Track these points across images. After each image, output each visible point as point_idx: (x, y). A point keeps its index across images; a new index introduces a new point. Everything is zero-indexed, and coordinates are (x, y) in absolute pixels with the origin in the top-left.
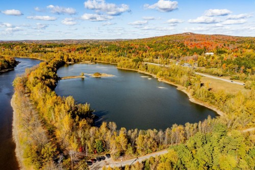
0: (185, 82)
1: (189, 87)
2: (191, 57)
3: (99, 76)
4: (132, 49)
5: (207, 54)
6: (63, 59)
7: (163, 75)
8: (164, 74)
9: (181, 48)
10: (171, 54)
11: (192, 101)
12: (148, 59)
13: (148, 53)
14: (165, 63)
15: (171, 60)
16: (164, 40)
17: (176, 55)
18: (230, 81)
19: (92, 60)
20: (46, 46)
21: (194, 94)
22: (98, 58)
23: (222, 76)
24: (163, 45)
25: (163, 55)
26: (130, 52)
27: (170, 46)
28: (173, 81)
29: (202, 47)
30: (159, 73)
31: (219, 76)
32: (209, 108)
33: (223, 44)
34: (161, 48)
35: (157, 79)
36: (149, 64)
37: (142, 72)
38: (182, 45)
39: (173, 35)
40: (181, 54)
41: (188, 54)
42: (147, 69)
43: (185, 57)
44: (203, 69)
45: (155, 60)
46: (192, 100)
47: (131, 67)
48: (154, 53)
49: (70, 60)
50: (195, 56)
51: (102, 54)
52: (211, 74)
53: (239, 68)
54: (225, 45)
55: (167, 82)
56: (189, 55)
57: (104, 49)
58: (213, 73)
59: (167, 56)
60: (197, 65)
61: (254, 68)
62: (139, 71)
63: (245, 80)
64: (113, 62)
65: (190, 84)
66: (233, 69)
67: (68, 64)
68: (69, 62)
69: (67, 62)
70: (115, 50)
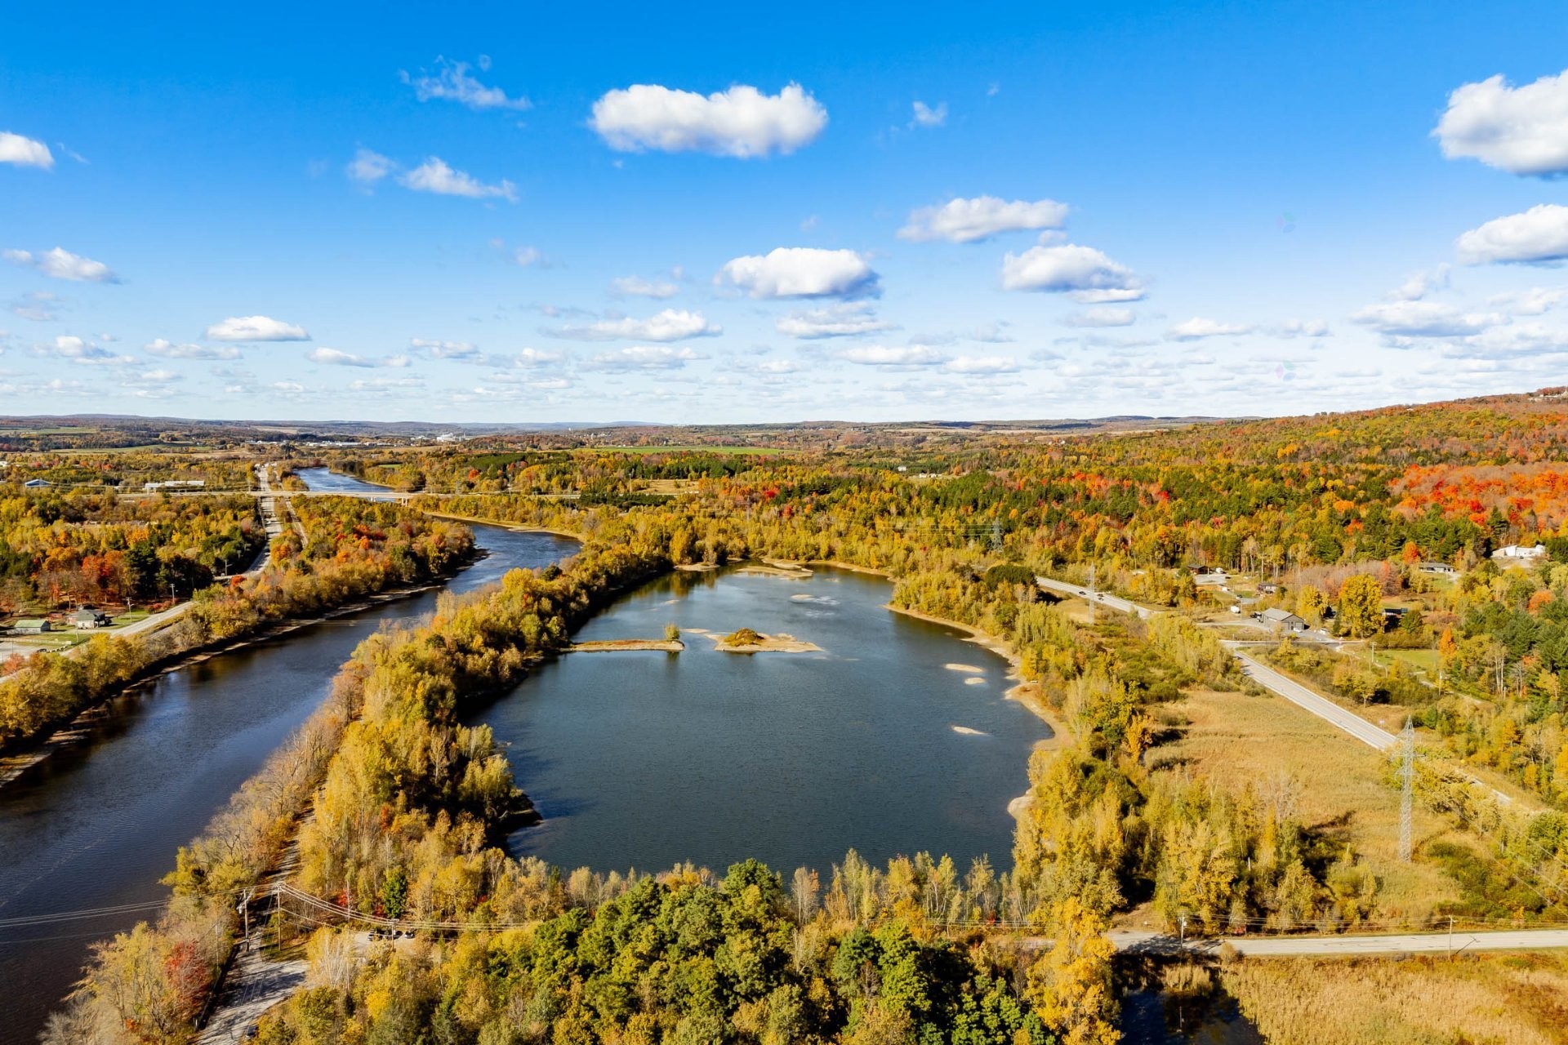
3: (750, 648)
4: (1061, 498)
5: (1508, 553)
6: (666, 549)
11: (1011, 809)
16: (1361, 436)
19: (811, 557)
20: (658, 472)
22: (839, 549)
26: (1031, 522)
35: (1012, 685)
38: (1374, 490)
42: (1011, 626)
43: (1307, 572)
46: (1022, 801)
47: (947, 609)
49: (697, 555)
53: (1512, 661)
55: (1034, 706)
56: (1351, 560)
58: (1335, 680)
66: (1487, 669)
67: (686, 572)
68: (694, 562)
69: (681, 562)
70: (968, 504)
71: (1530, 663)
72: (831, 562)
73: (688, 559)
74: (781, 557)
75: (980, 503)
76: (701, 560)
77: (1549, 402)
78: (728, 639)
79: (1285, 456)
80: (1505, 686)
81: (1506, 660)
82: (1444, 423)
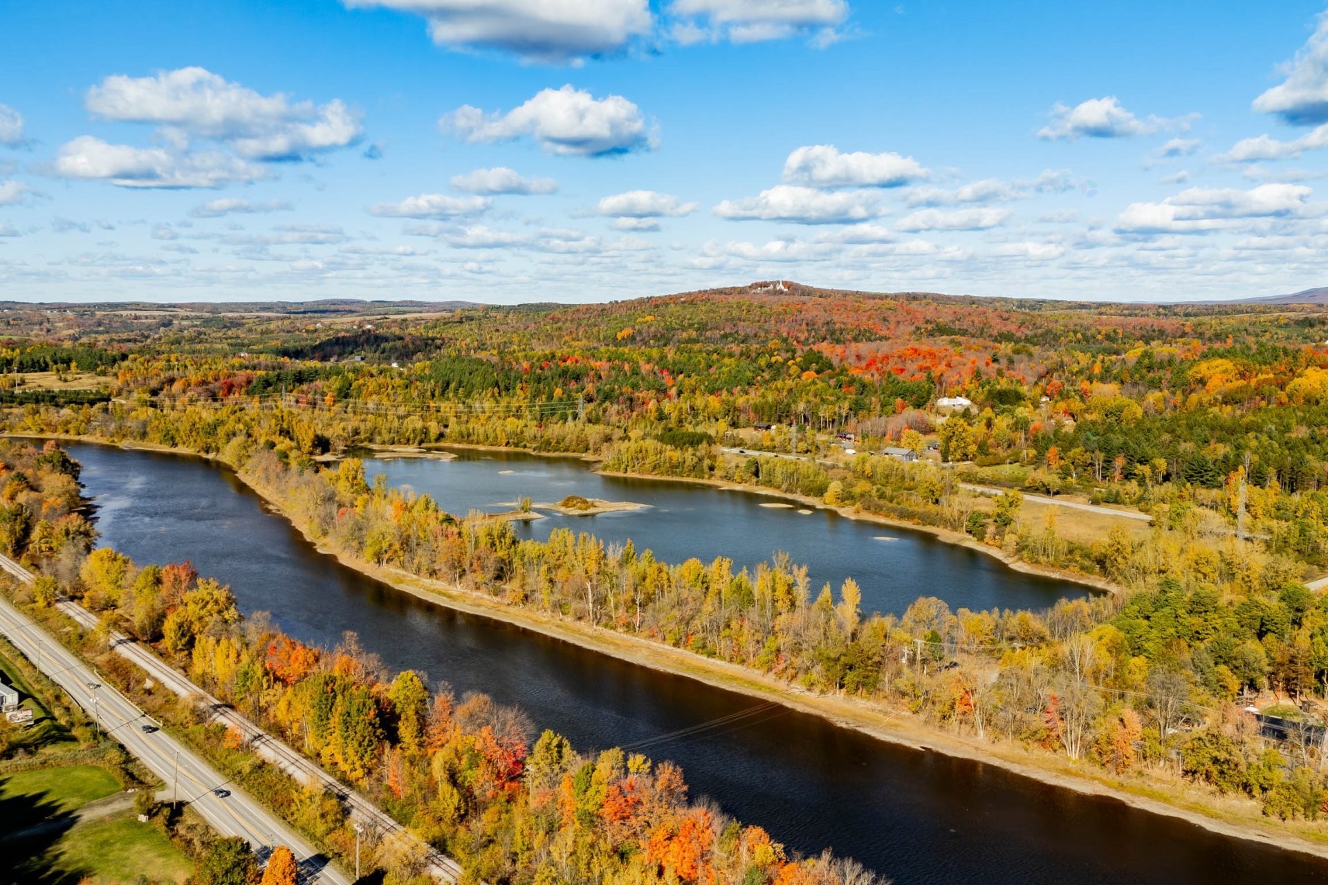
0: (965, 517)
2: (897, 419)
5: (944, 403)
7: (851, 498)
8: (854, 491)
11: (1021, 570)
18: (1092, 509)
21: (1019, 548)
22: (450, 431)
23: (1057, 493)
24: (729, 361)
25: (758, 410)
26: (590, 399)
29: (914, 370)
30: (834, 488)
31: (1048, 492)
37: (739, 488)
39: (708, 298)
46: (1019, 566)
48: (714, 399)
50: (907, 413)
53: (1108, 461)
56: (885, 413)
57: (421, 380)
61: (1156, 461)
62: (723, 485)
63: (1141, 503)
64: (546, 445)
66: (1089, 468)
68: (323, 453)
69: (312, 454)
71: (1120, 462)
72: (441, 444)
73: (318, 451)
74: (393, 443)
76: (328, 450)
77: (767, 293)
78: (566, 505)
79: (623, 338)
80: (1104, 477)
81: (1105, 461)
82: (725, 311)
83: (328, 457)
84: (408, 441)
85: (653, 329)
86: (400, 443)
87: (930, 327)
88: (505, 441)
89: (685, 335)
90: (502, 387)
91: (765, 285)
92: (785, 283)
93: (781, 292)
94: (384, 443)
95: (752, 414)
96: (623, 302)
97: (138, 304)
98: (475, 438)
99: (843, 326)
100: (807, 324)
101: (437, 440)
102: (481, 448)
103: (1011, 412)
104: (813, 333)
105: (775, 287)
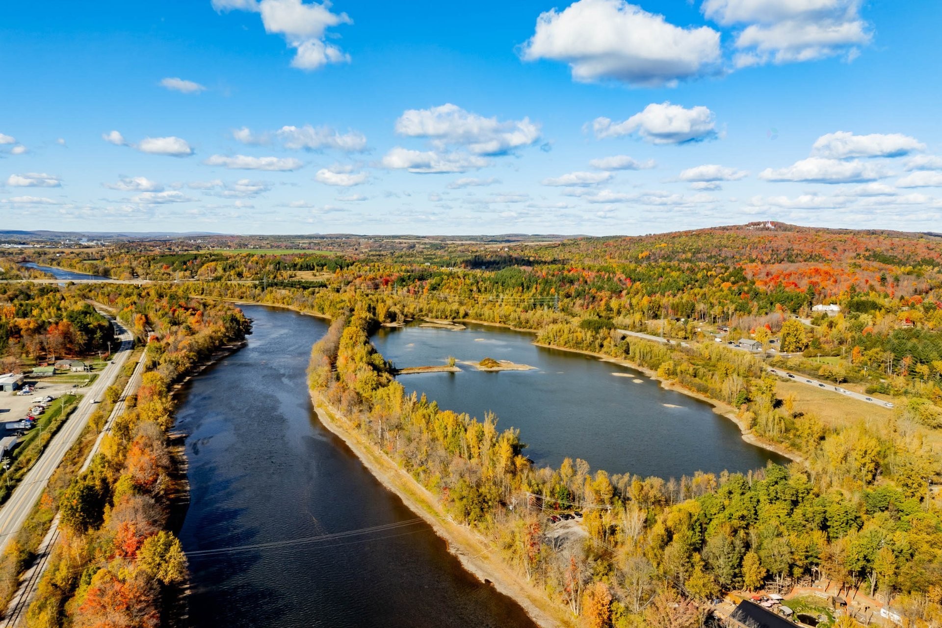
0: (735, 395)
1: (744, 407)
2: (764, 319)
3: (495, 369)
4: (571, 282)
5: (819, 308)
6: (374, 314)
7: (674, 373)
8: (679, 369)
9: (735, 288)
10: (701, 307)
11: (748, 441)
12: (628, 321)
13: (625, 300)
14: (682, 334)
15: (701, 326)
16: (678, 248)
17: (717, 310)
18: (863, 398)
19: (454, 317)
20: (295, 267)
21: (754, 423)
22: (471, 312)
23: (845, 381)
24: (675, 274)
25: (675, 308)
26: (568, 296)
27: (699, 276)
28: (704, 390)
29: (804, 284)
30: (664, 366)
31: (835, 380)
32: (786, 456)
33: (879, 275)
34: (669, 286)
35: (660, 382)
36: (632, 335)
37: (612, 360)
38: (739, 277)
39: (711, 232)
40: (732, 307)
41: (755, 310)
42: (627, 352)
43: (746, 320)
44: (796, 358)
45: (651, 323)
46: (749, 437)
47: (578, 344)
48: (646, 299)
49: (392, 317)
50: (777, 314)
51: (481, 298)
52: (814, 373)
53: (897, 360)
54: (883, 279)
55: (686, 392)
56: (759, 314)
57: (484, 281)
58: (820, 373)
59: (690, 312)
60: (778, 345)
61: (935, 363)
62: (605, 358)
64: (520, 324)
65: (748, 400)
66: (882, 365)
67: (387, 327)
68: (391, 322)
69: (384, 322)
70: (518, 286)
71: (907, 361)
72: (466, 320)
73: (389, 320)
74: (437, 318)
75: (525, 285)
76: (395, 321)
77: (758, 229)
78: (481, 364)
79: (642, 258)
80: (893, 372)
81: (894, 360)
82: (717, 240)
83: (394, 324)
84: (446, 317)
85: (663, 252)
86: (441, 318)
87: (867, 254)
88: (499, 320)
89: (684, 256)
90: (525, 287)
91: (759, 224)
92: (772, 223)
93: (768, 229)
94: (432, 318)
95: (670, 310)
96: (654, 235)
97: (407, 236)
98: (483, 317)
99: (799, 252)
100: (773, 251)
101: (464, 317)
102: (486, 323)
103: (856, 318)
104: (775, 256)
105: (765, 225)
